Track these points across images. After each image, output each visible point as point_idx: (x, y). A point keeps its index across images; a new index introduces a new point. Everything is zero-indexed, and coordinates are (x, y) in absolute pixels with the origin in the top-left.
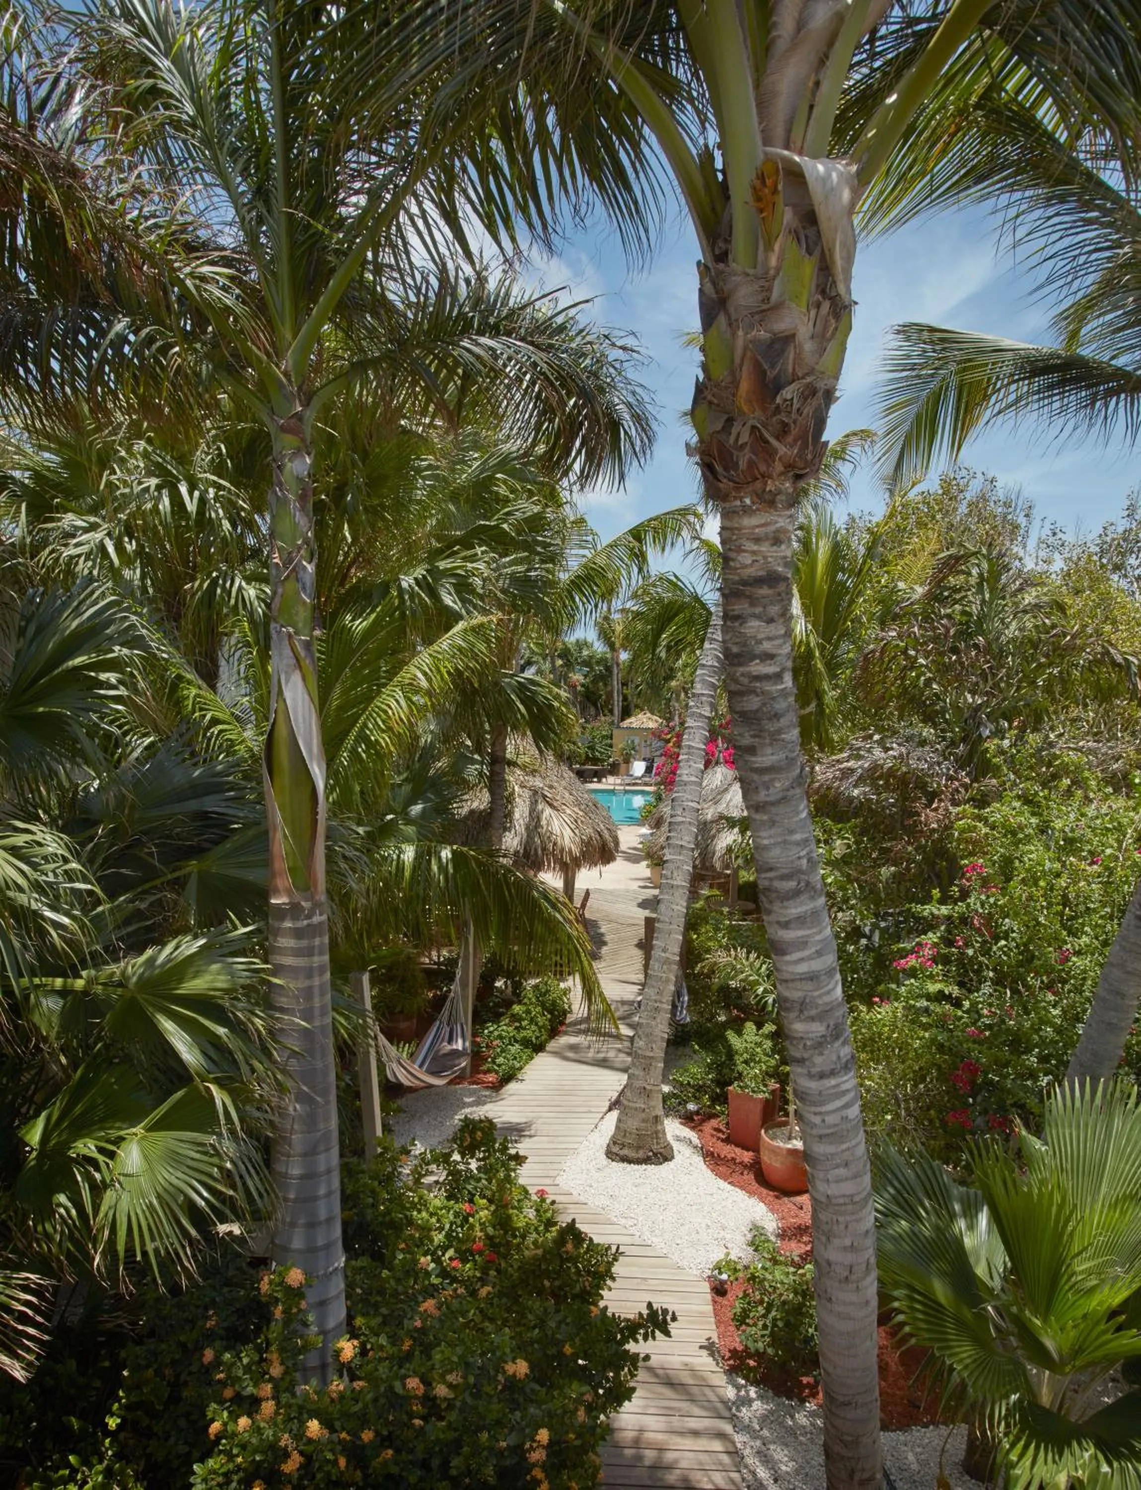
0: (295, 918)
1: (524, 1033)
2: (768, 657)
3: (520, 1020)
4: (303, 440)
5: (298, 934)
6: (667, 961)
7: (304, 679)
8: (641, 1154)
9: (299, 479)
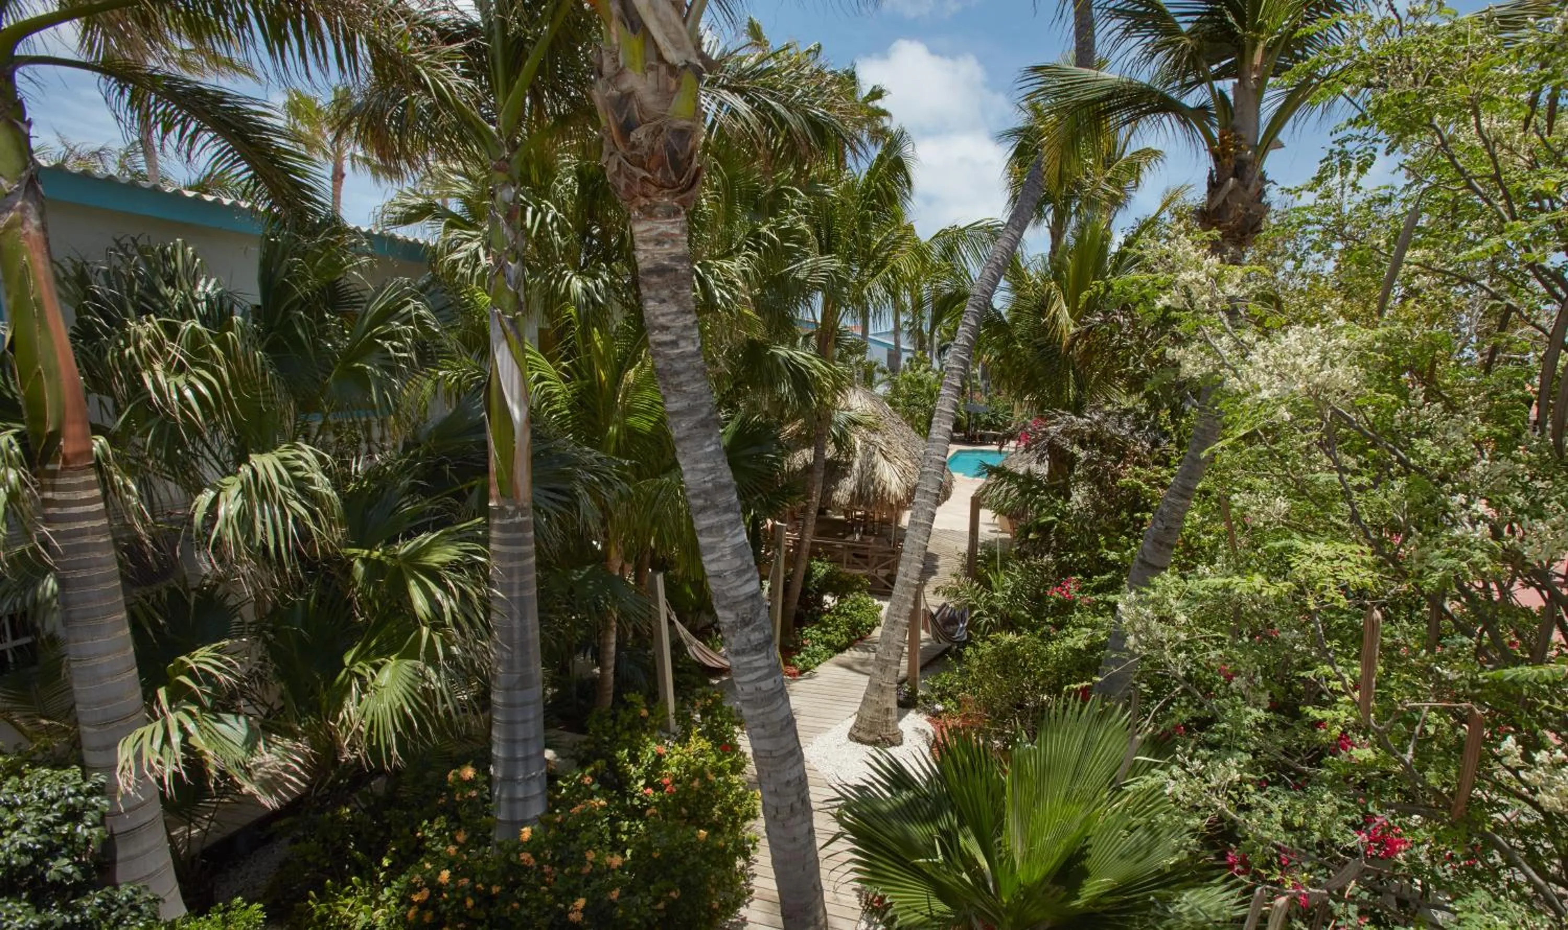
0: (502, 517)
1: (828, 637)
2: (664, 328)
3: (826, 625)
4: (510, 176)
5: (503, 529)
6: (907, 584)
7: (509, 346)
8: (871, 738)
9: (506, 204)
